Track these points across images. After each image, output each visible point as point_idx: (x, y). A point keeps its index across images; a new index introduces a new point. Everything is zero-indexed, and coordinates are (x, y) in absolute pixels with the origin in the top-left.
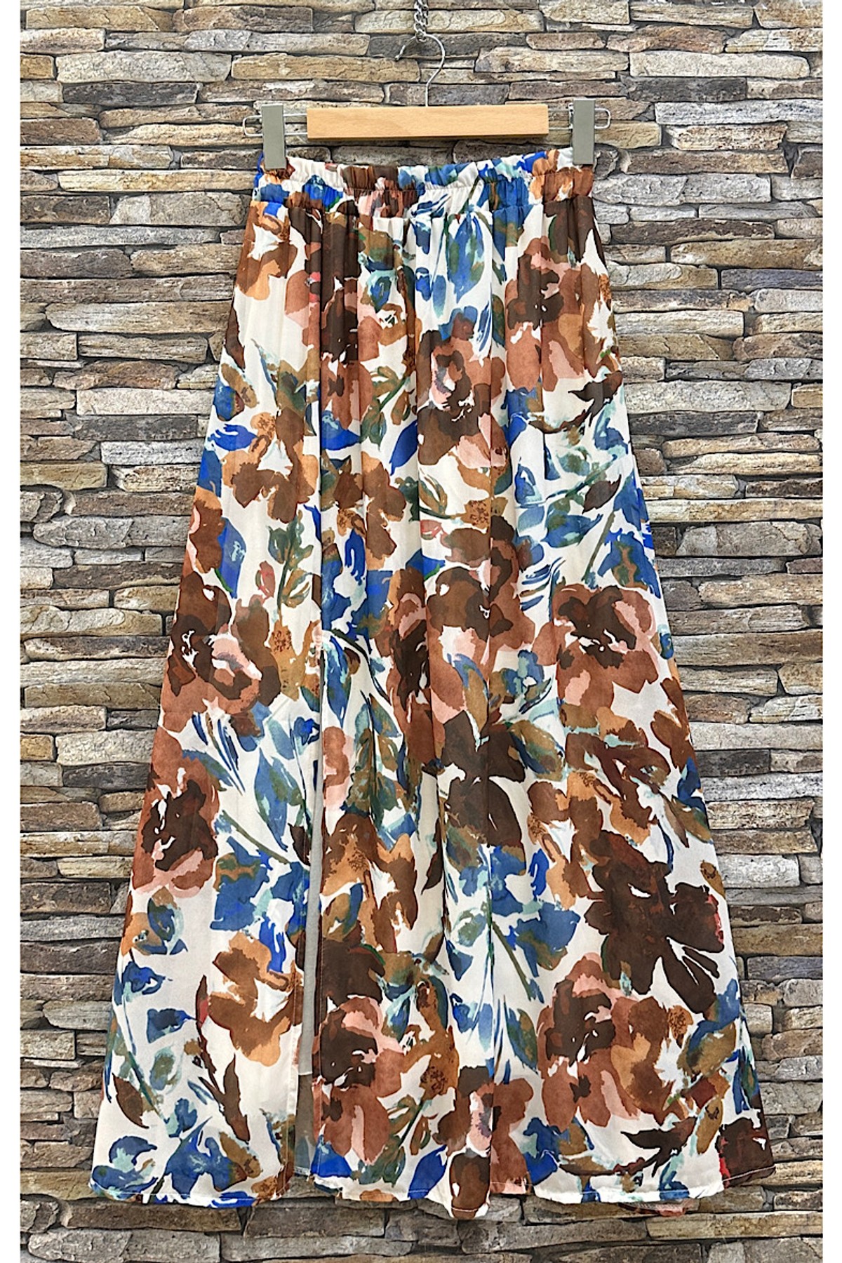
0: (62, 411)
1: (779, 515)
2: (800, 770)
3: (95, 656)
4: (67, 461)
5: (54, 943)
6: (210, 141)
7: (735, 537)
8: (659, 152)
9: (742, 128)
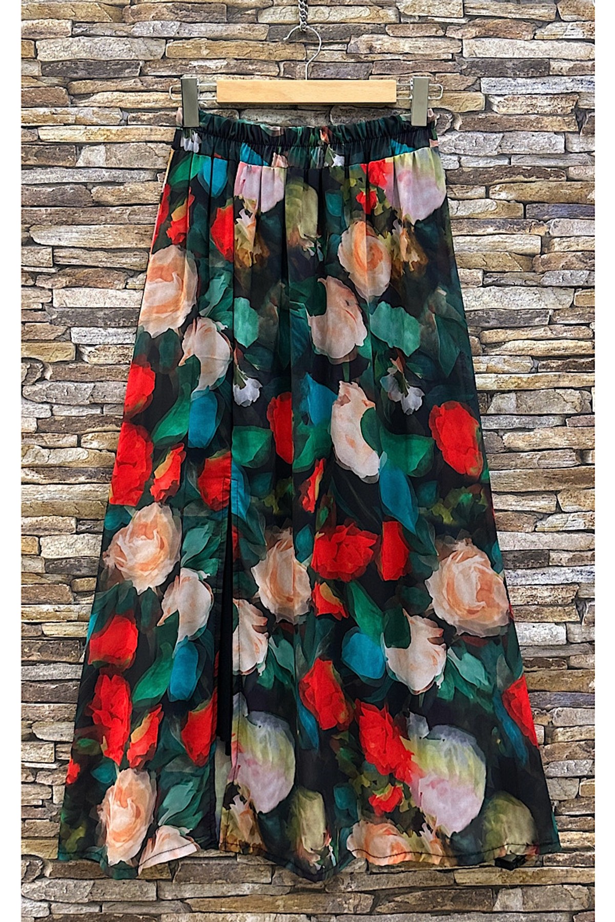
0: (42, 304)
1: (561, 384)
3: (68, 482)
4: (46, 341)
5: (39, 682)
6: (150, 105)
7: (529, 400)
8: (483, 116)
9: (545, 97)
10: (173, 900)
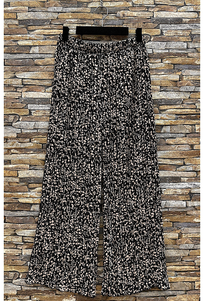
0: (19, 97)
1: (185, 124)
2: (187, 182)
3: (27, 153)
4: (20, 108)
5: (18, 217)
6: (53, 33)
7: (175, 129)
8: (160, 36)
9: (180, 30)
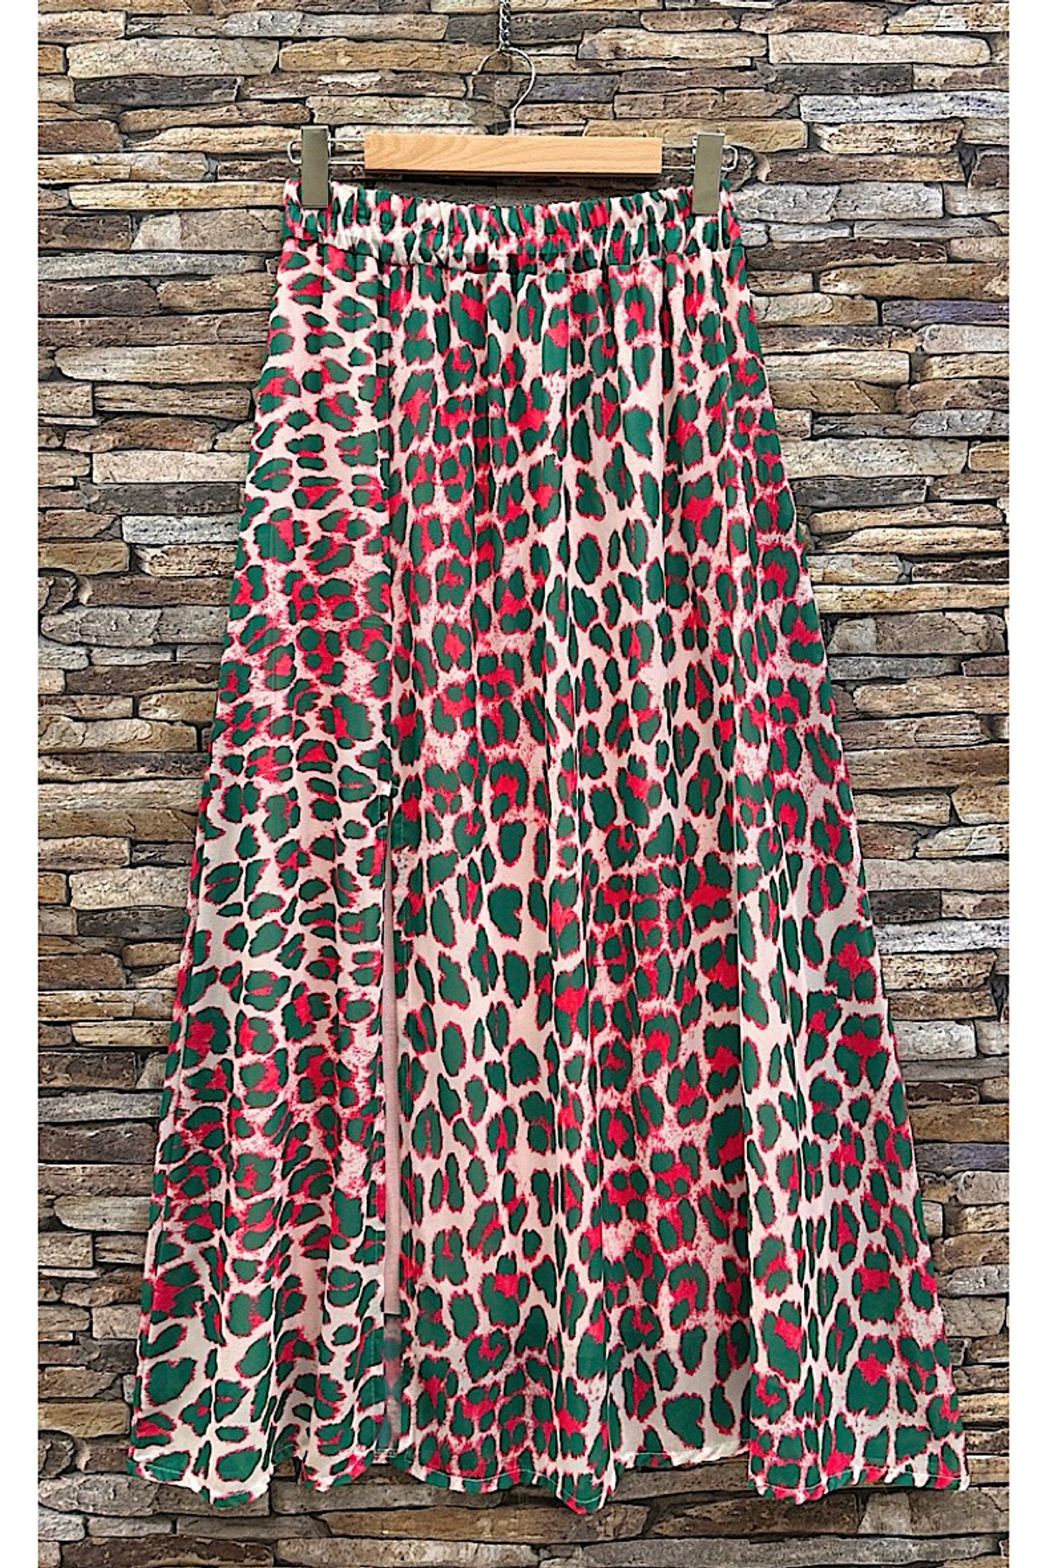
0: (75, 478)
1: (953, 604)
2: (978, 916)
3: (117, 777)
4: (81, 540)
5: (68, 1125)
6: (253, 147)
7: (899, 631)
8: (804, 157)
10: (297, 1514)
